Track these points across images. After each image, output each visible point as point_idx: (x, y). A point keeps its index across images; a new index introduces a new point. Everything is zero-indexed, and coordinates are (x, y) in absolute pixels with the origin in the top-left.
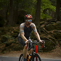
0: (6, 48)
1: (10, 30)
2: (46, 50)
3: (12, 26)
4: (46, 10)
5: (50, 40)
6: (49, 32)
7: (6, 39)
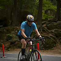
0: (11, 46)
1: (14, 29)
2: (47, 47)
3: (16, 26)
4: (48, 11)
5: (51, 38)
6: (50, 31)
7: (11, 38)
